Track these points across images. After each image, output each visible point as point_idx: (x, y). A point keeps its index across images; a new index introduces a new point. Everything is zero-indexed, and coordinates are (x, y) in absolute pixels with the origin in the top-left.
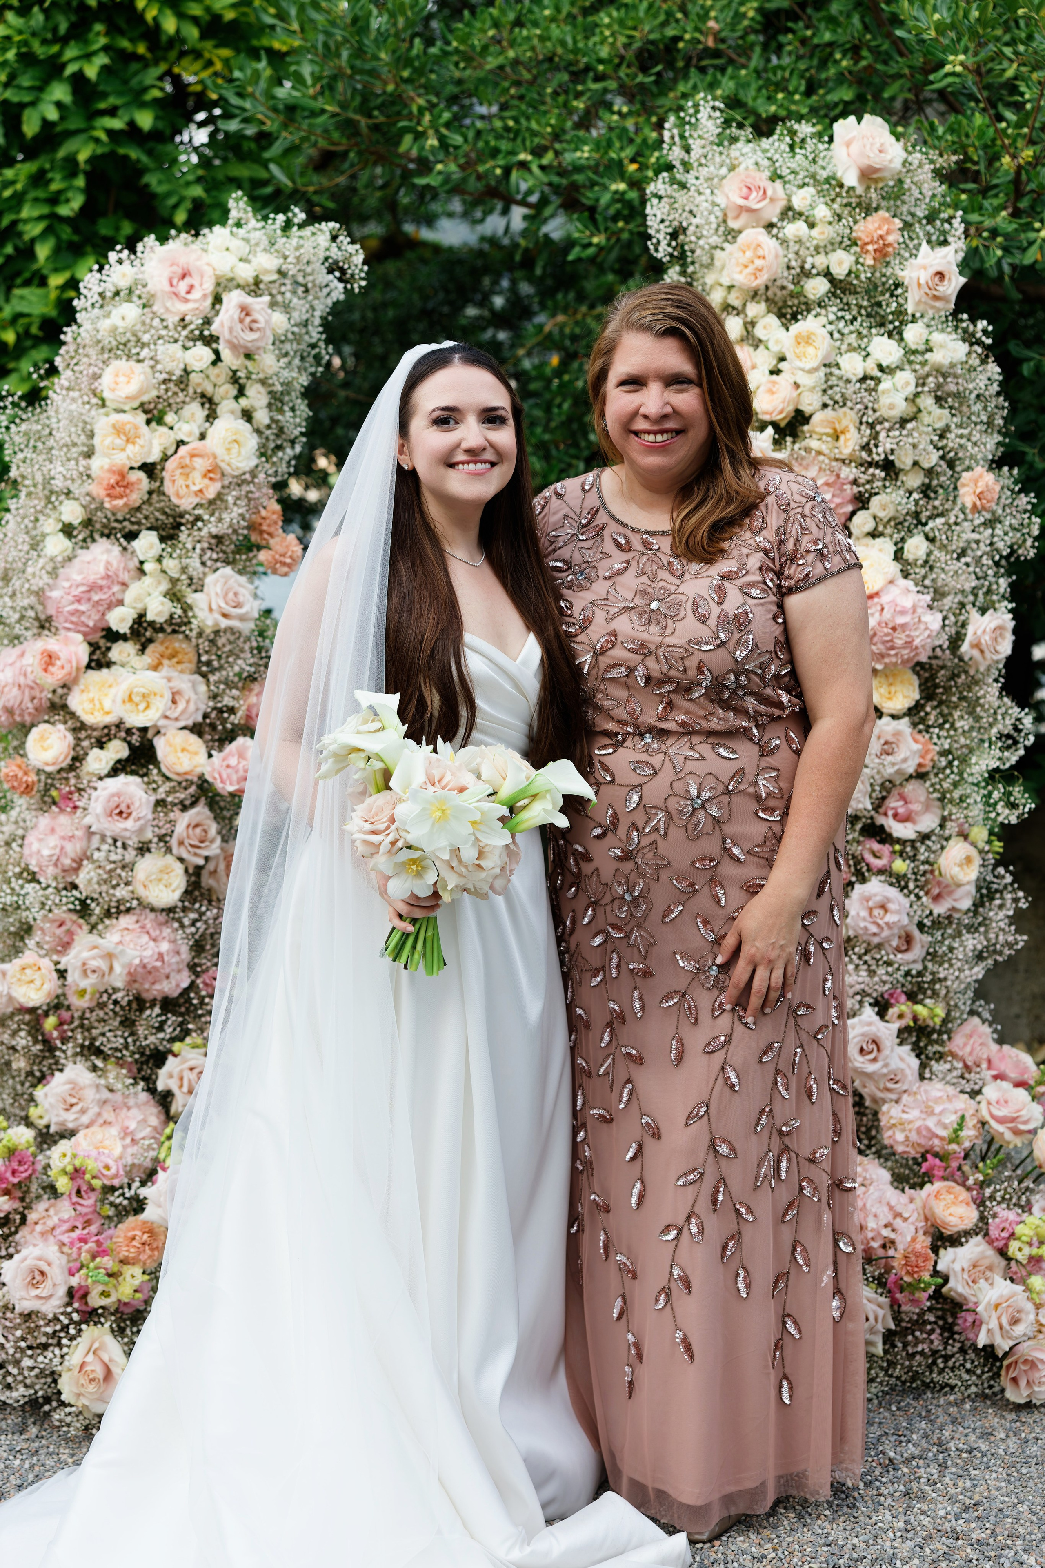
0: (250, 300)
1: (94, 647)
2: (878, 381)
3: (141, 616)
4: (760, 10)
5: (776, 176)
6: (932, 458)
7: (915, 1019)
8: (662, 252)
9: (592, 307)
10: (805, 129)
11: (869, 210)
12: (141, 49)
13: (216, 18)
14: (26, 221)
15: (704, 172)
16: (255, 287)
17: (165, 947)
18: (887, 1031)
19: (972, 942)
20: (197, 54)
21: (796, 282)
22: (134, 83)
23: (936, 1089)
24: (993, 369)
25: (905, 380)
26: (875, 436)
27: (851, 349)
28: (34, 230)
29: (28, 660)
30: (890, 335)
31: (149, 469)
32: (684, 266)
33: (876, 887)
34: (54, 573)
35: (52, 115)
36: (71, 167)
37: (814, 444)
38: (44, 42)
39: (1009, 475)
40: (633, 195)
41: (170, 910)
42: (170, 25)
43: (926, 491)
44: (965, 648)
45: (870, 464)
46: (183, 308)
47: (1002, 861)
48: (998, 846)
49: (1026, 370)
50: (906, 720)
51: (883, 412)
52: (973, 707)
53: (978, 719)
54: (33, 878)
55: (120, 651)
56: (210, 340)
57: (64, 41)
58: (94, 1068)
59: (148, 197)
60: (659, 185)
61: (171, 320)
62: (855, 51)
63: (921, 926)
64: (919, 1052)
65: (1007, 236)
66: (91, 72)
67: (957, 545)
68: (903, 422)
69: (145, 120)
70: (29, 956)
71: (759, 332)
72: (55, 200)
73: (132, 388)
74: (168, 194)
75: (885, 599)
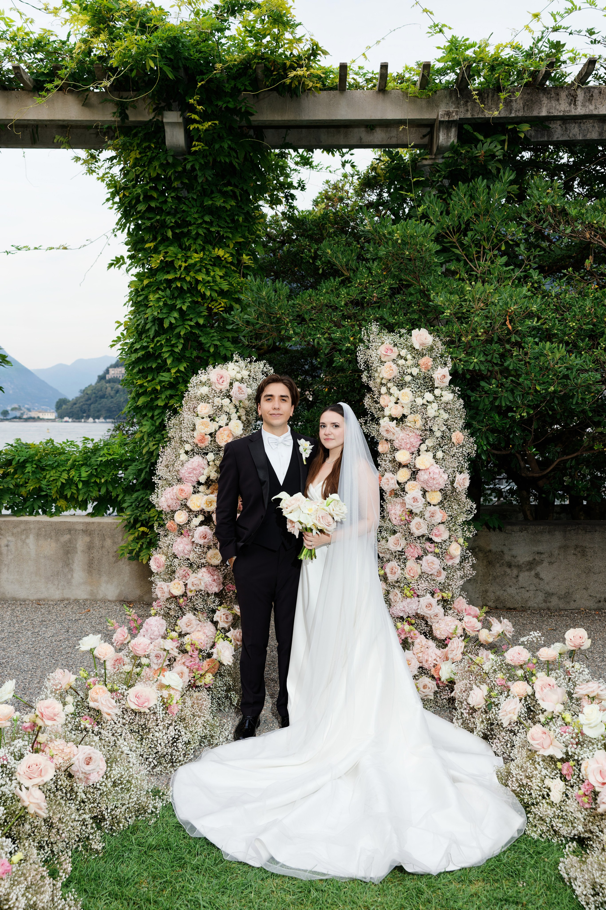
0: (242, 385)
1: (194, 487)
2: (427, 406)
3: (209, 477)
4: (390, 288)
5: (395, 345)
6: (444, 428)
7: (443, 597)
8: (362, 367)
9: (338, 373)
10: (403, 331)
11: (423, 355)
12: (200, 300)
13: (222, 290)
14: (164, 353)
15: (374, 344)
16: (242, 381)
17: (216, 577)
18: (434, 601)
19: (459, 573)
20: (217, 301)
21: (402, 377)
22: (197, 310)
23: (449, 618)
24: (461, 401)
25: (435, 406)
26: (426, 422)
27: (419, 396)
28: (166, 355)
29: (175, 491)
30: (430, 391)
31: (211, 434)
32: (369, 371)
33: (430, 558)
34: (182, 465)
35: (173, 321)
36: (178, 336)
37: (409, 424)
38: (170, 299)
39: (466, 432)
40: (353, 347)
41: (216, 566)
42: (208, 293)
43: (442, 437)
44: (455, 485)
45: (426, 430)
46: (220, 387)
47: (468, 548)
48: (467, 544)
49: (472, 399)
50: (438, 507)
51: (429, 415)
52: (459, 502)
53: (459, 505)
54: (175, 557)
55: (202, 488)
56: (229, 397)
57: (176, 298)
58: (194, 614)
59: (200, 344)
60: (361, 347)
61: (218, 391)
62: (418, 303)
63: (444, 569)
64: (444, 607)
65: (465, 362)
66: (184, 308)
67: (452, 453)
68: (435, 417)
69: (201, 321)
70: (176, 580)
71: (391, 391)
72: (173, 346)
73: (206, 411)
74: (207, 343)
75: (430, 470)
